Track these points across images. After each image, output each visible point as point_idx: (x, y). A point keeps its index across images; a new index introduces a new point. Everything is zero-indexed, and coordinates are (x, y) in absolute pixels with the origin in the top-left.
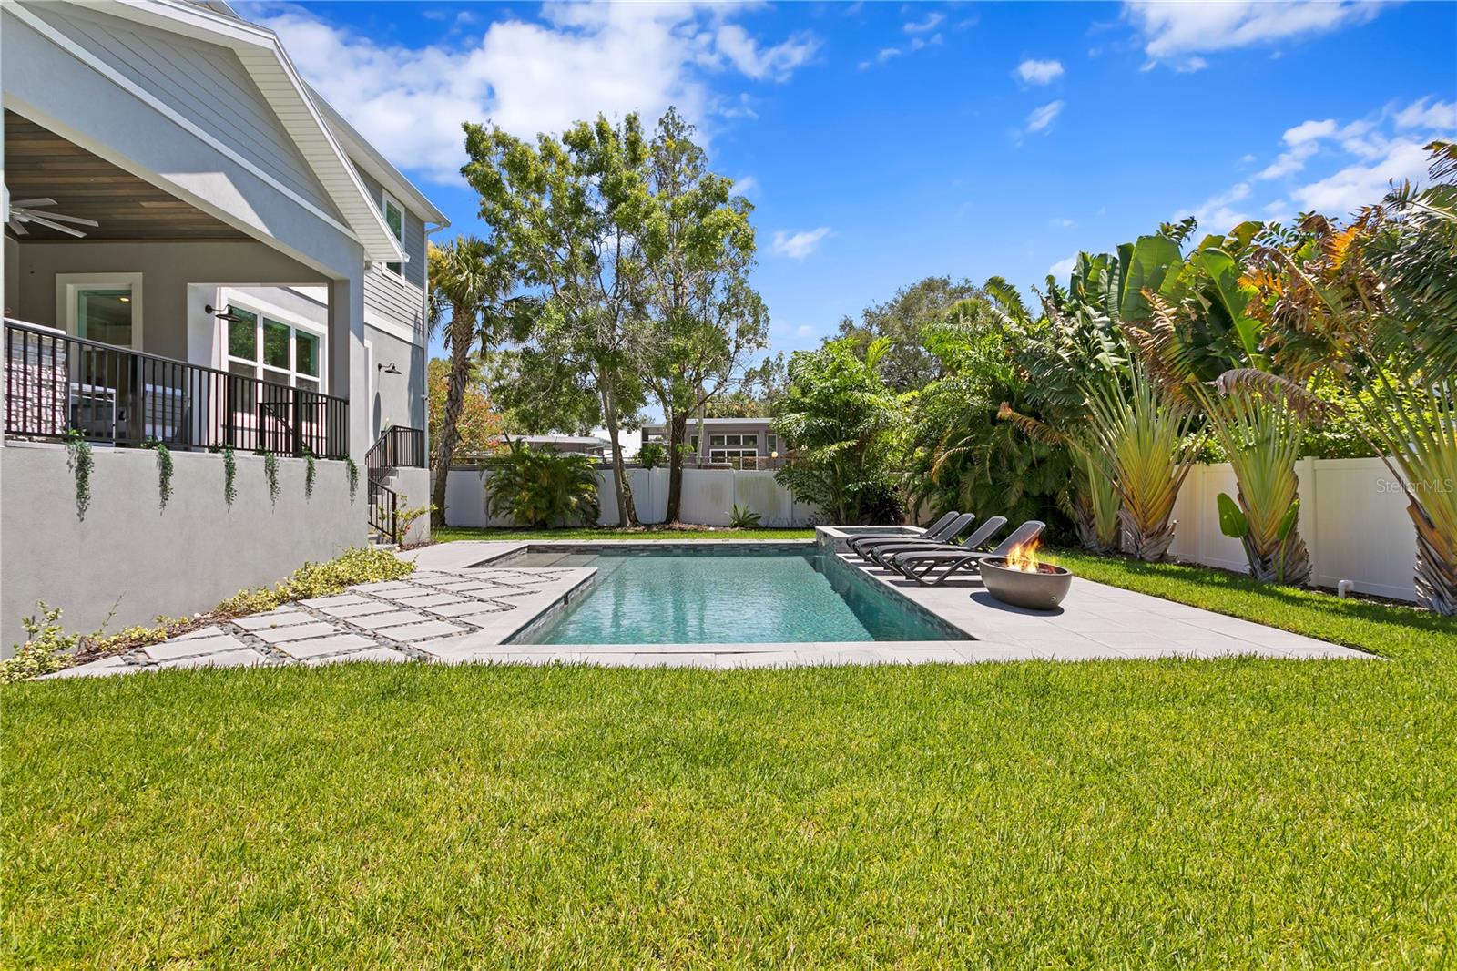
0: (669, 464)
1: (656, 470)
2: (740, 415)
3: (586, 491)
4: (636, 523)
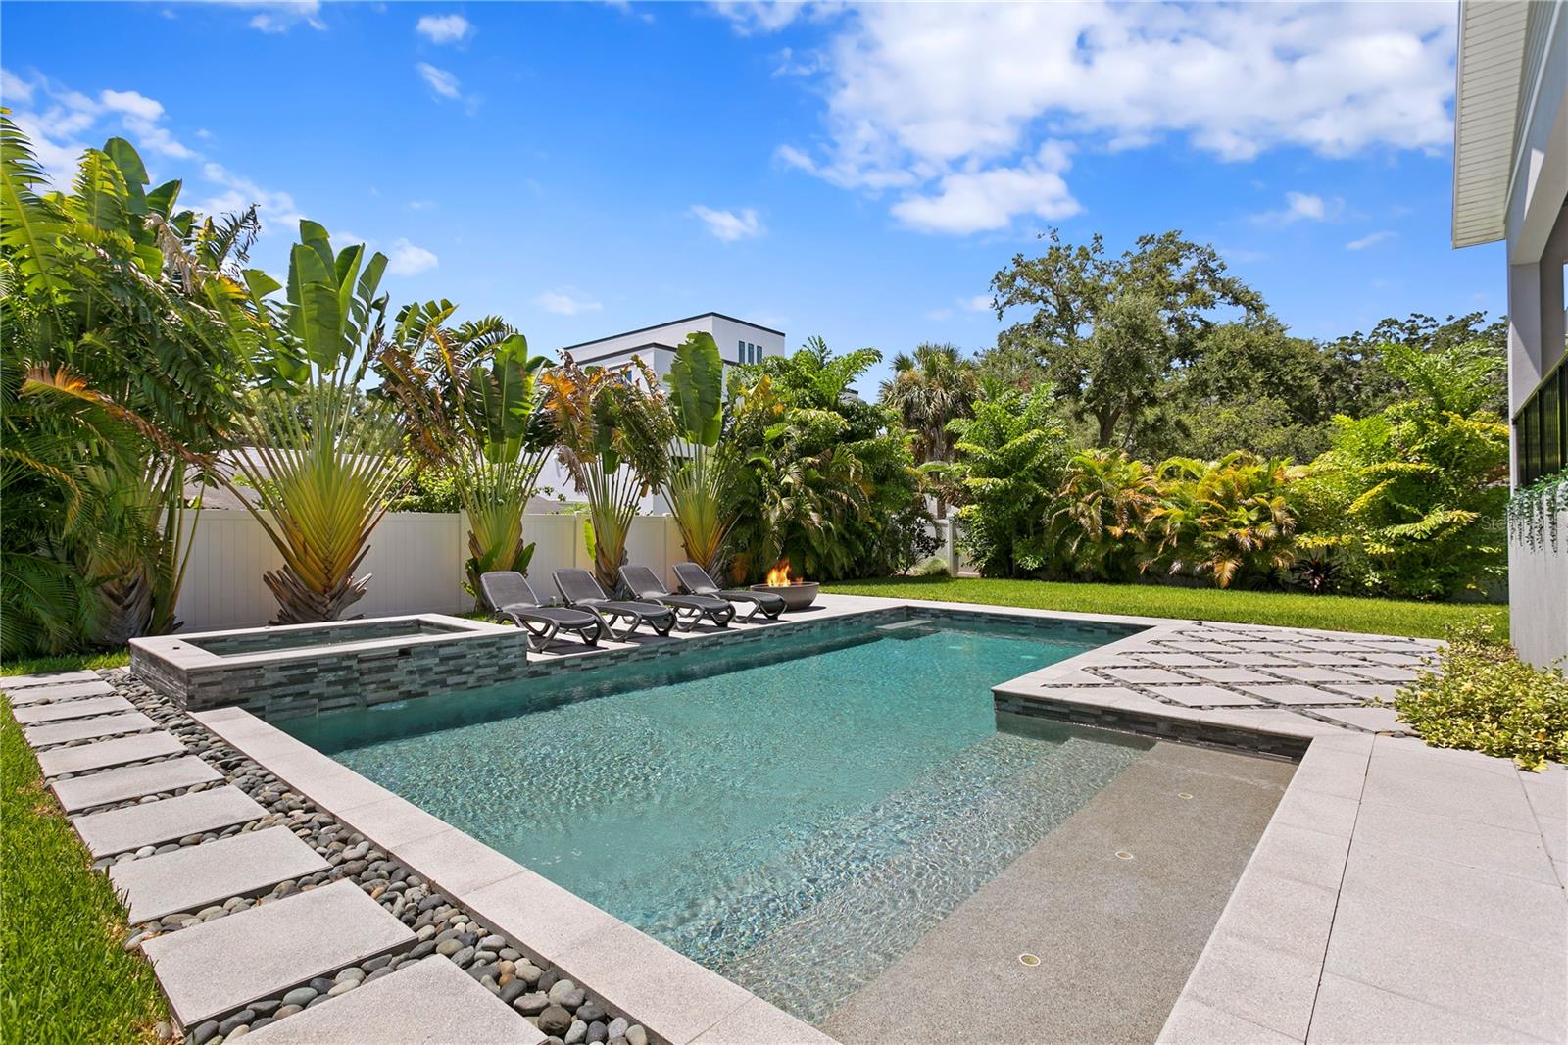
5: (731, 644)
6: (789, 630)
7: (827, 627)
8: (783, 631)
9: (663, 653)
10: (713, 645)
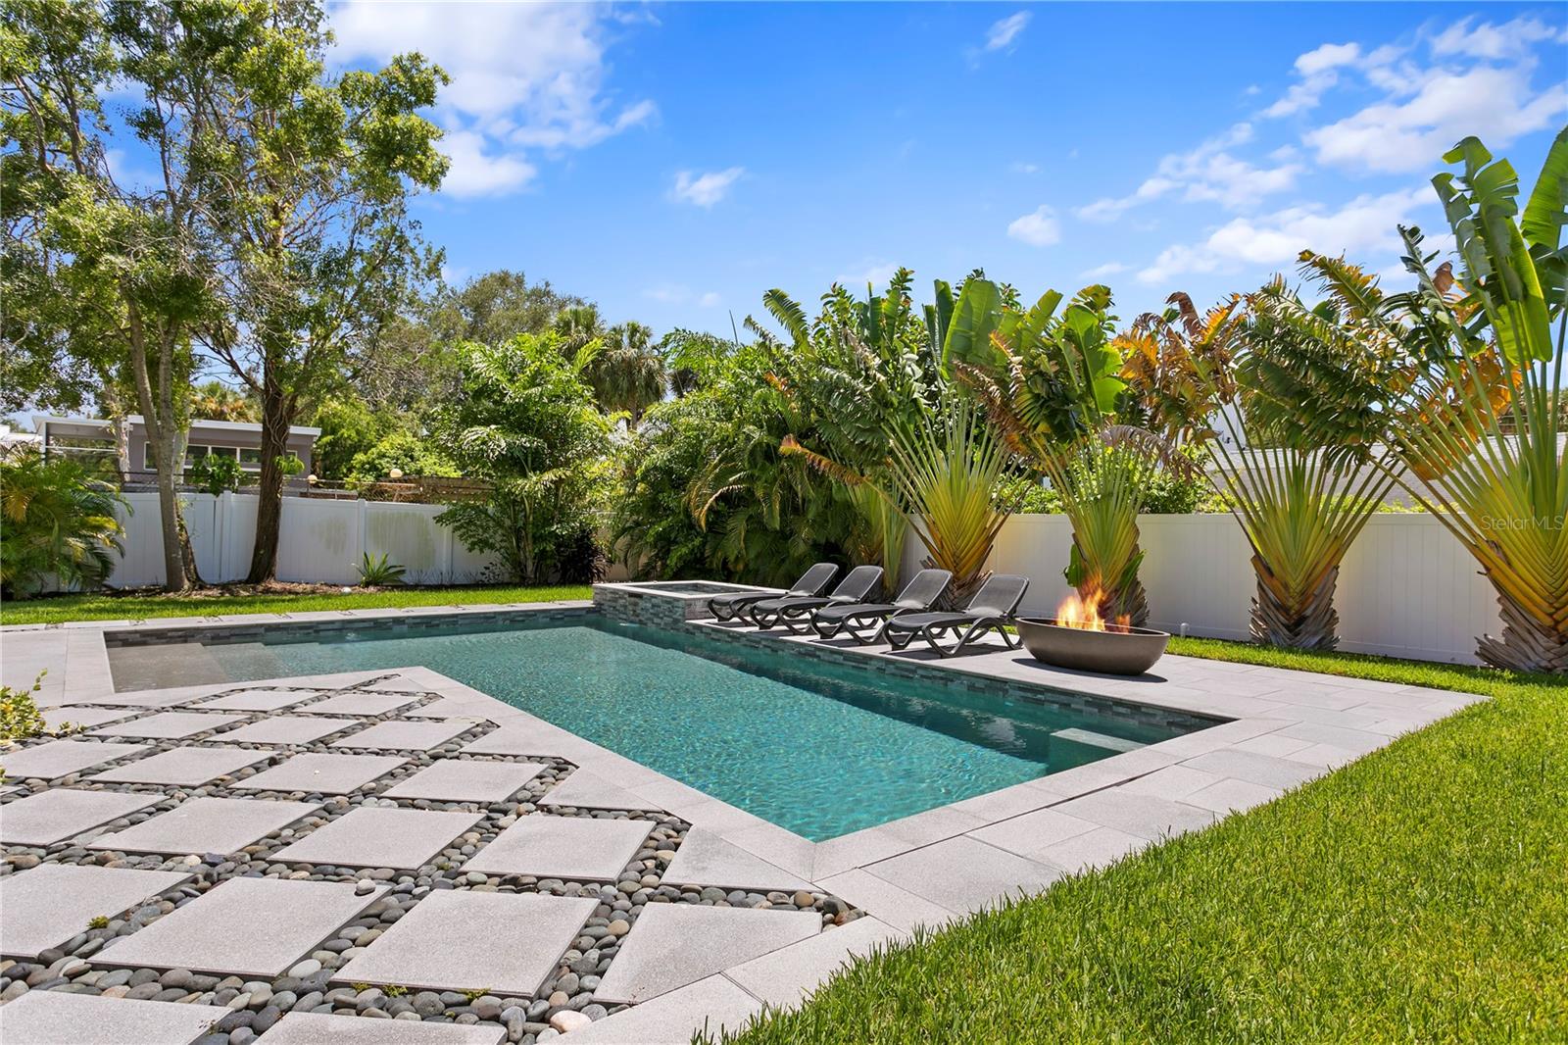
0: (257, 487)
1: (228, 497)
2: (220, 416)
3: (100, 528)
4: (199, 584)
5: (830, 662)
6: (907, 670)
7: (982, 690)
8: (897, 668)
9: (765, 646)
10: (810, 655)
